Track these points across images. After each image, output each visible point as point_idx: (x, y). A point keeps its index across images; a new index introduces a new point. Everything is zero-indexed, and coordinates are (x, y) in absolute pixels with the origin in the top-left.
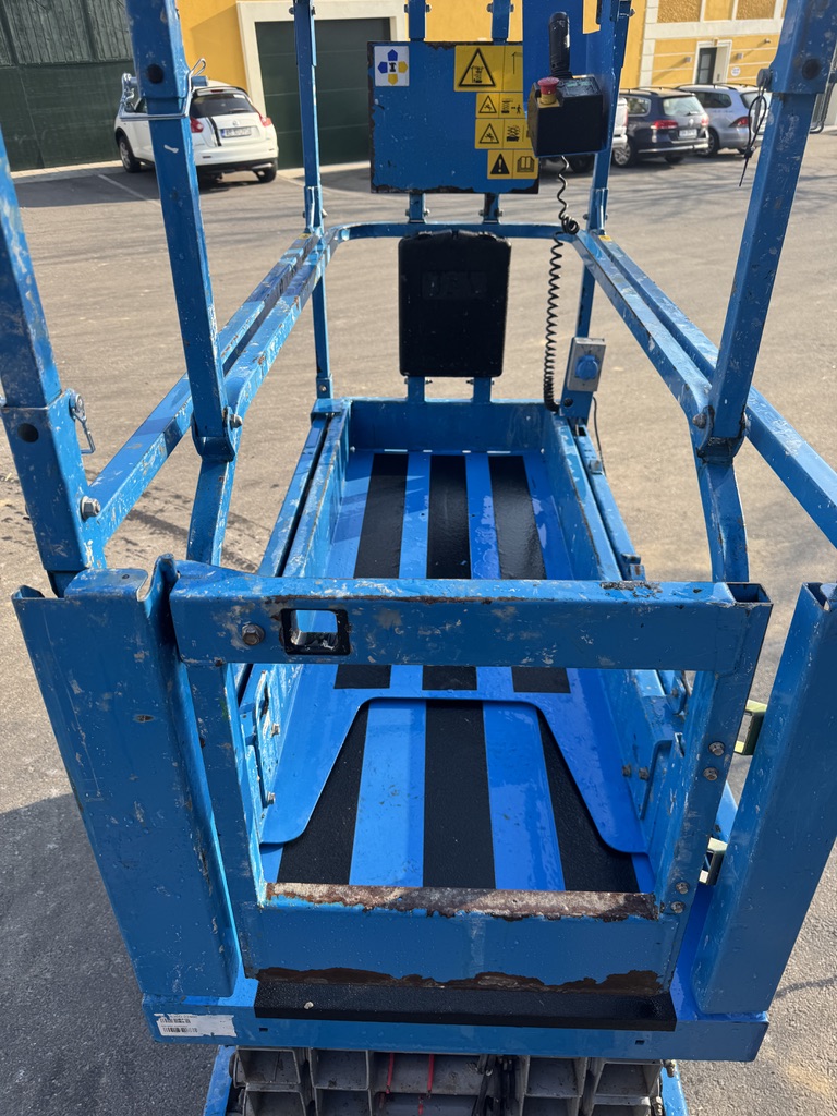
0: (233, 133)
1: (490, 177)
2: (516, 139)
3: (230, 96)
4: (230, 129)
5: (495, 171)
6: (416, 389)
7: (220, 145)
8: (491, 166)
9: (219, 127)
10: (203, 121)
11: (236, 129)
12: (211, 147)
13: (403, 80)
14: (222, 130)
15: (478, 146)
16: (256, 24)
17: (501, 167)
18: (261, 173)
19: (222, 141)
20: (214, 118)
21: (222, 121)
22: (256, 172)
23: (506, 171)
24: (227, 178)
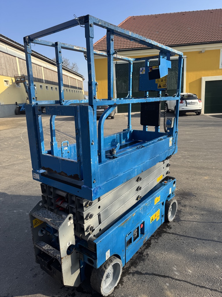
0: (191, 104)
1: (158, 88)
2: (163, 81)
3: (192, 96)
4: (190, 103)
5: (159, 87)
6: (145, 128)
7: (187, 106)
8: (158, 87)
9: (187, 102)
10: (184, 101)
11: (191, 103)
12: (184, 107)
13: (144, 73)
14: (188, 103)
15: (156, 83)
16: (206, 81)
17: (160, 86)
18: (197, 113)
19: (188, 105)
20: (187, 101)
21: (188, 101)
22: (196, 112)
23: (161, 87)
24: (187, 113)
